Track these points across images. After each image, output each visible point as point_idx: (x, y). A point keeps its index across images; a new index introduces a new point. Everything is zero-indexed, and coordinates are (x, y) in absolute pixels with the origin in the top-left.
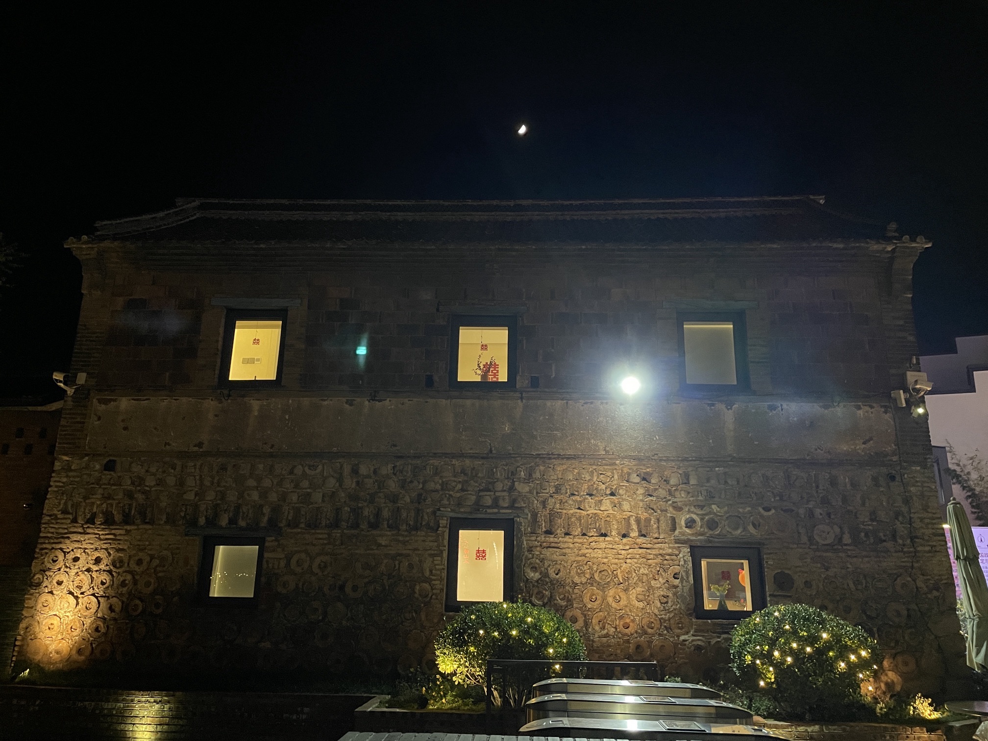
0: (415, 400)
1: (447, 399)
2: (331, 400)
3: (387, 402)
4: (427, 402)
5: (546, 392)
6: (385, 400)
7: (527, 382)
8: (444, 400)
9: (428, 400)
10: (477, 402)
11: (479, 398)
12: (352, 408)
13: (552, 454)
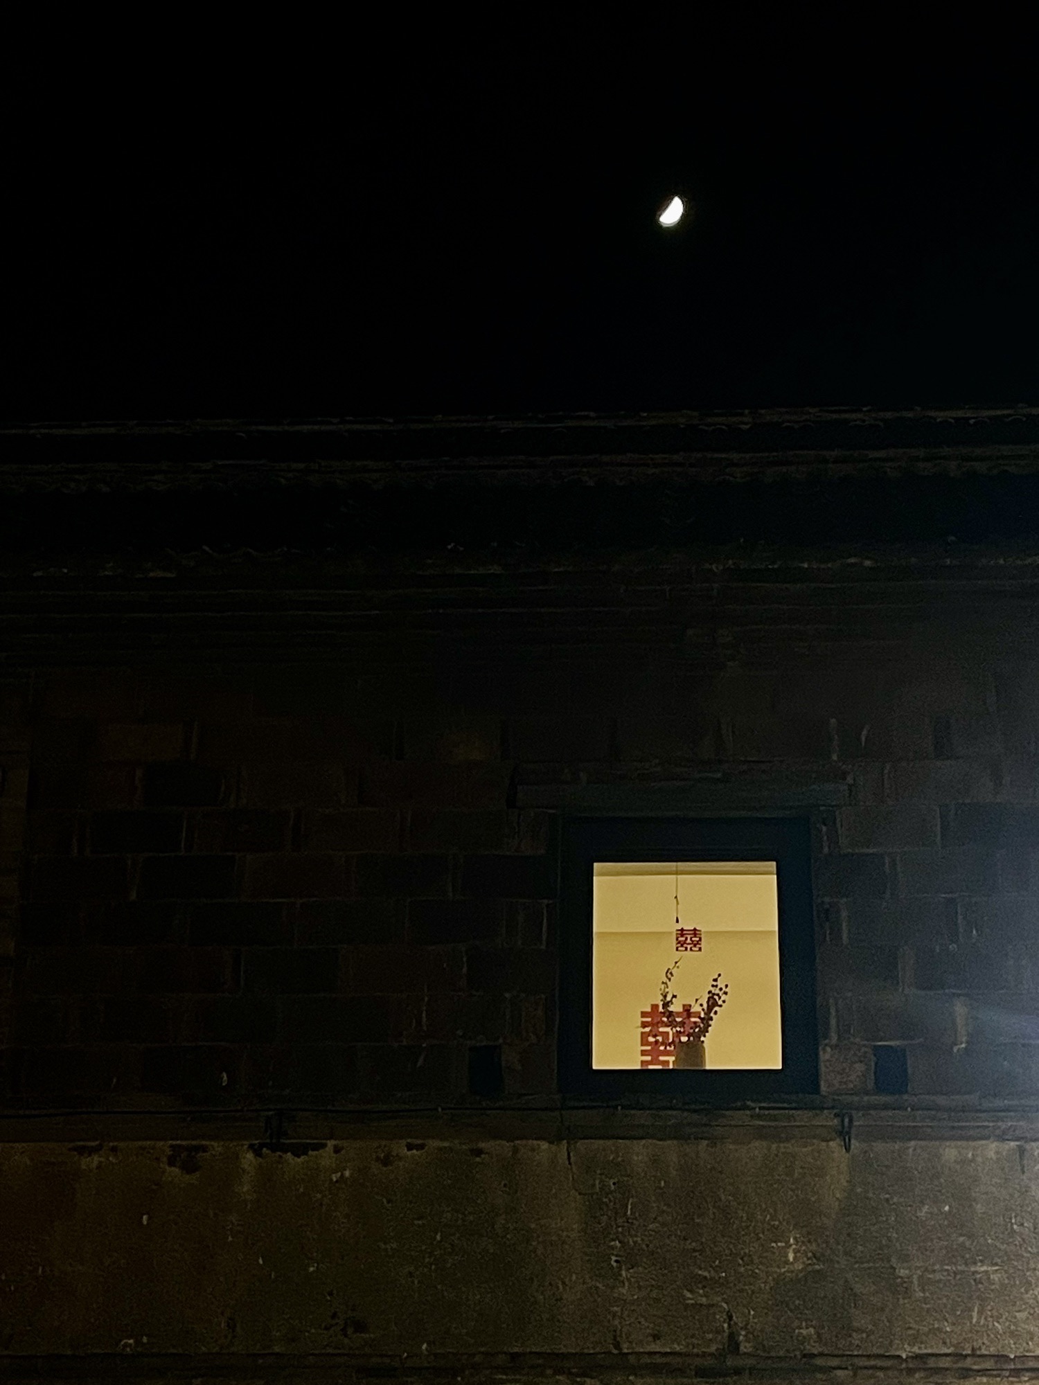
0: (434, 1144)
1: (555, 1139)
2: (114, 1150)
3: (326, 1158)
4: (479, 1152)
5: (938, 1108)
6: (317, 1147)
7: (860, 1067)
8: (544, 1145)
9: (482, 1145)
10: (671, 1151)
11: (677, 1134)
12: (193, 1178)
13: (973, 1355)
